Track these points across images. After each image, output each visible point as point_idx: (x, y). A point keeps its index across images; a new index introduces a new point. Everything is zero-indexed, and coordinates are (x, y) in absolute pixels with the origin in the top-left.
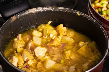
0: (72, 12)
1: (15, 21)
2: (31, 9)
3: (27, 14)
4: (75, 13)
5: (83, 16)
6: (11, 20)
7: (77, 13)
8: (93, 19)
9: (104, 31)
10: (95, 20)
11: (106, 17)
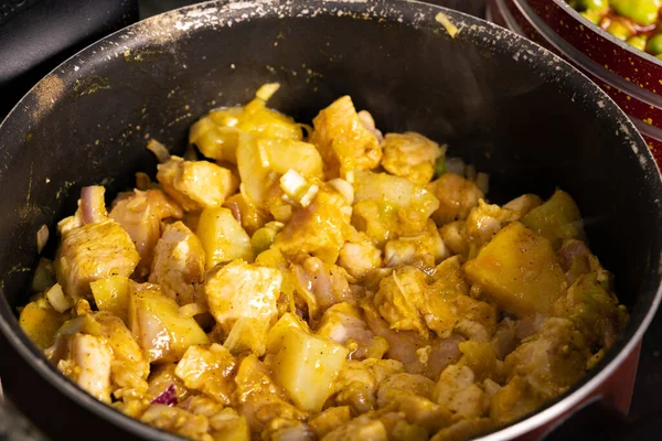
0: (408, 20)
1: (58, 106)
2: (148, 21)
3: (127, 53)
4: (423, 23)
5: (479, 39)
6: (33, 101)
7: (441, 18)
8: (546, 52)
9: (628, 124)
10: (557, 58)
11: (606, 24)
